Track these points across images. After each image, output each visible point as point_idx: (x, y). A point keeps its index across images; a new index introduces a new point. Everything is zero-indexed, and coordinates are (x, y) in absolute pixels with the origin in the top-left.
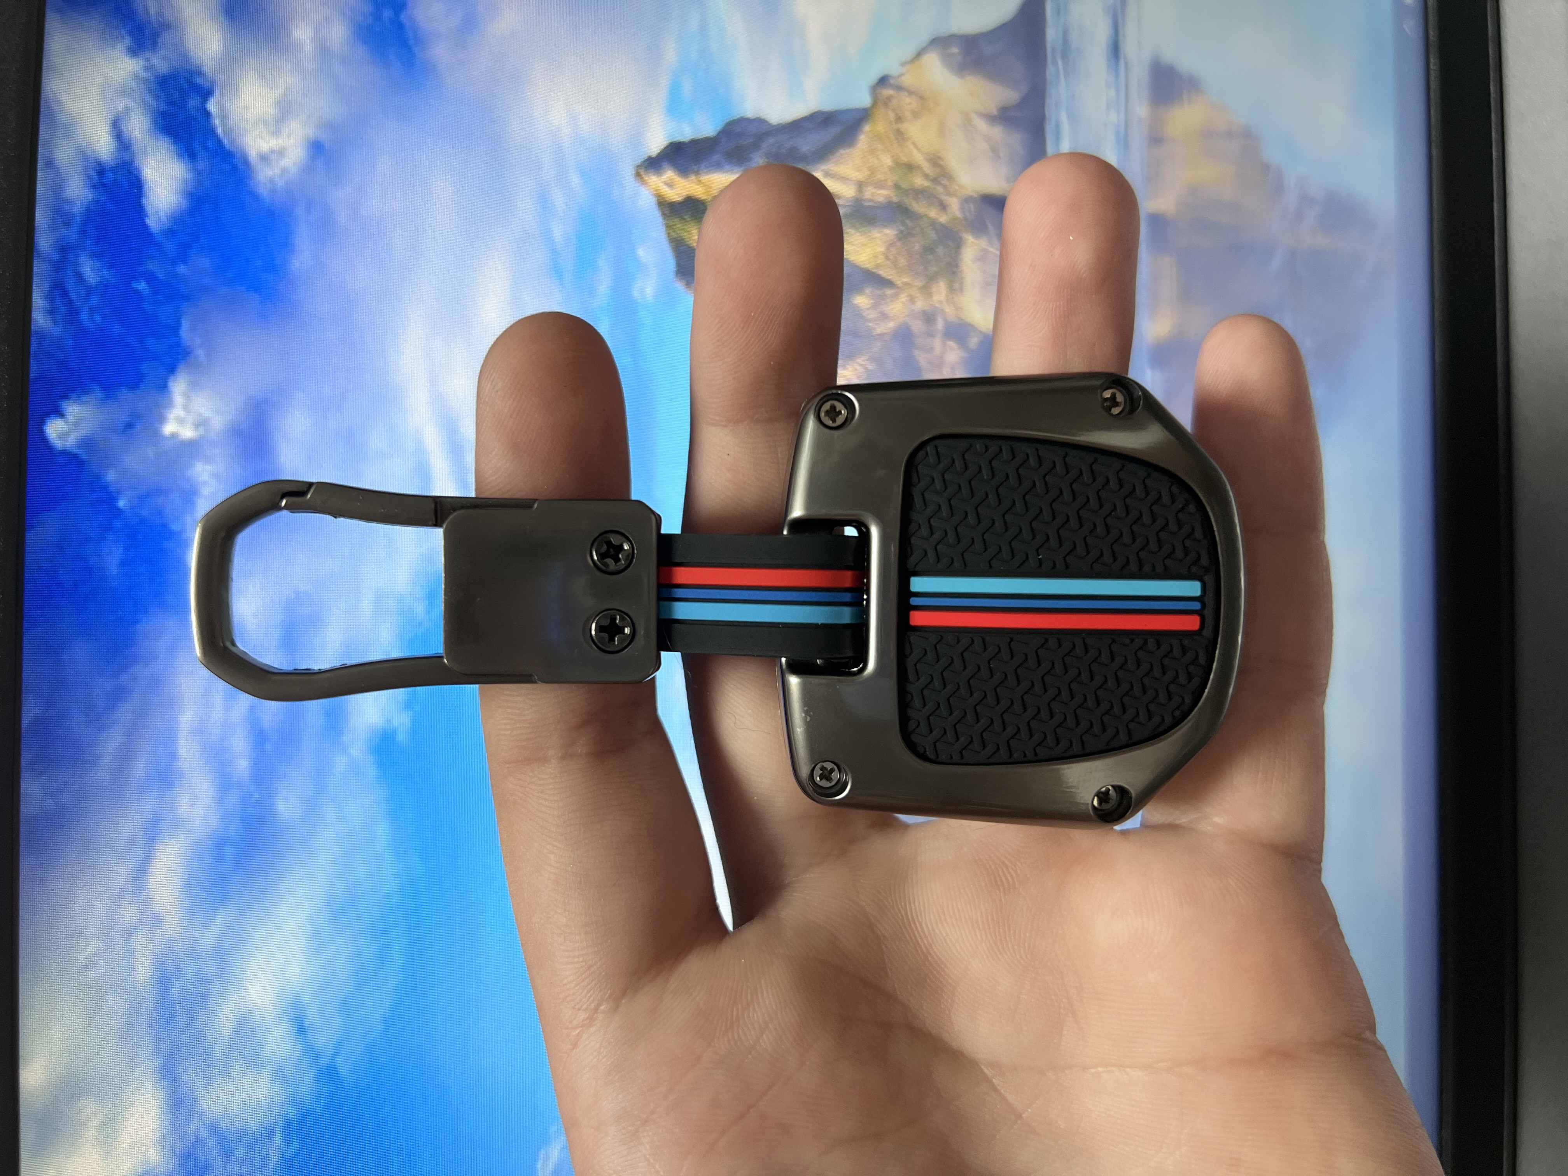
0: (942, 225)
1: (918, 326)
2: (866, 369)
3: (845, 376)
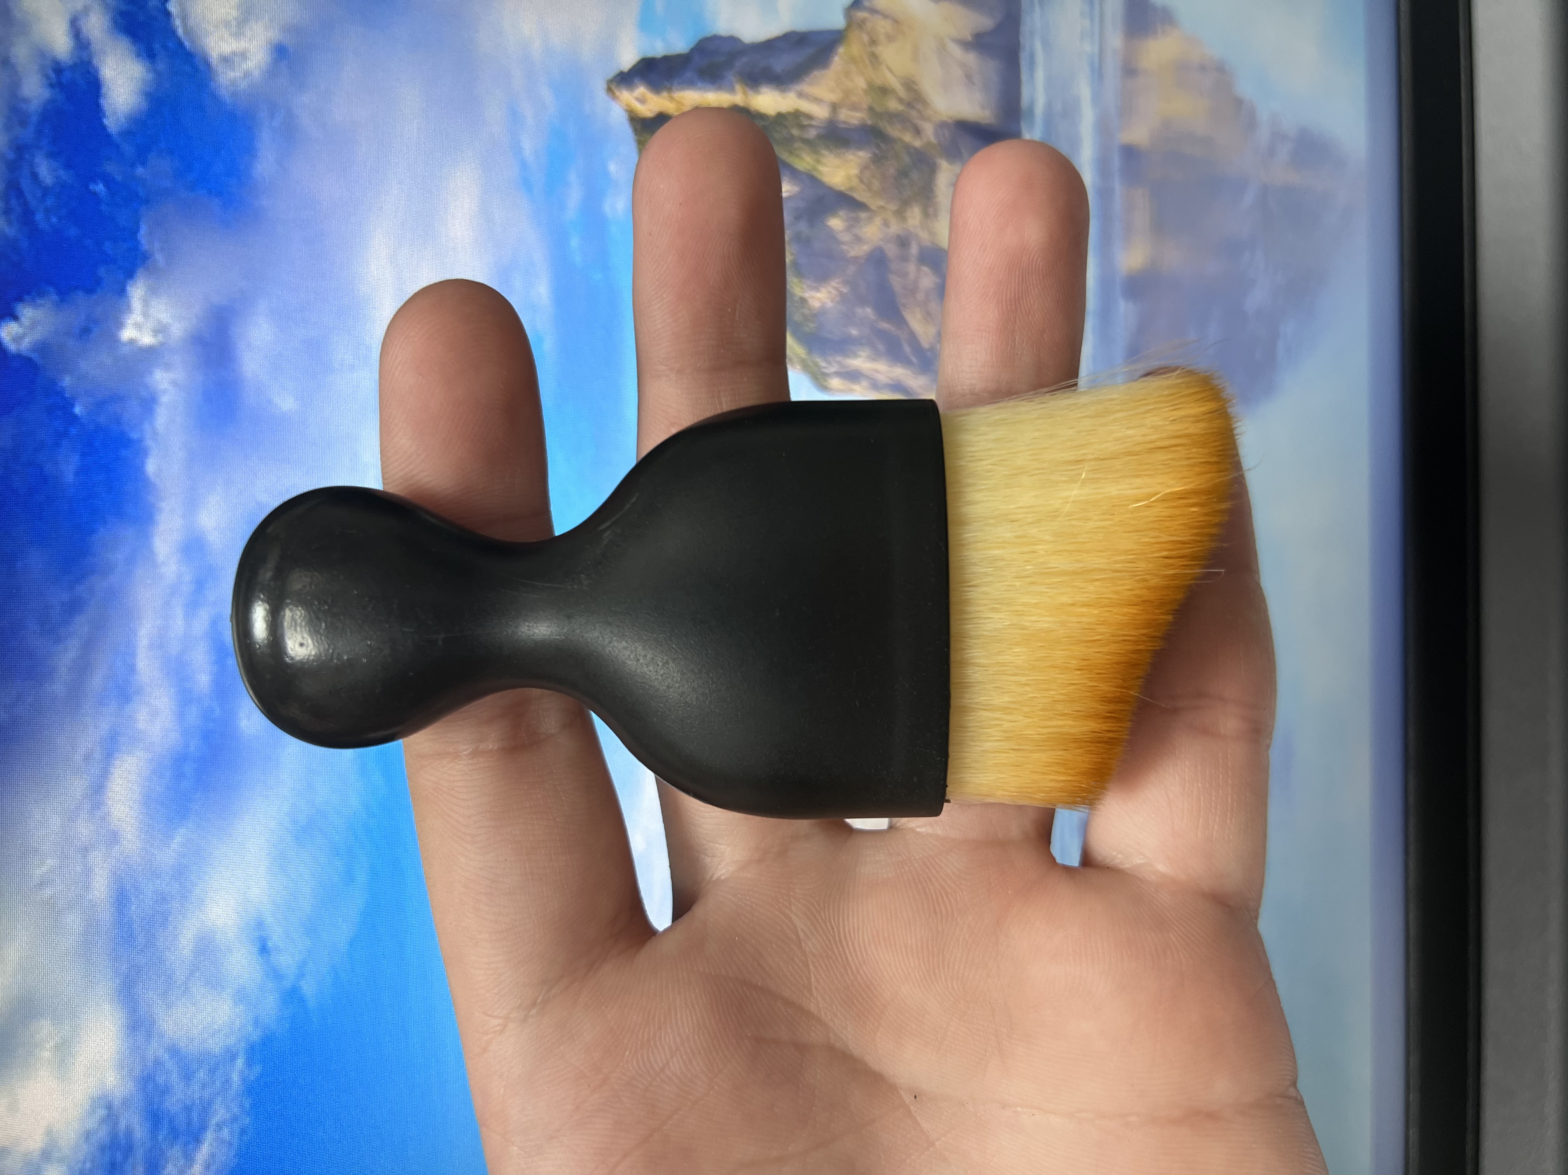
0: (916, 149)
1: (891, 250)
2: (840, 293)
3: (819, 299)
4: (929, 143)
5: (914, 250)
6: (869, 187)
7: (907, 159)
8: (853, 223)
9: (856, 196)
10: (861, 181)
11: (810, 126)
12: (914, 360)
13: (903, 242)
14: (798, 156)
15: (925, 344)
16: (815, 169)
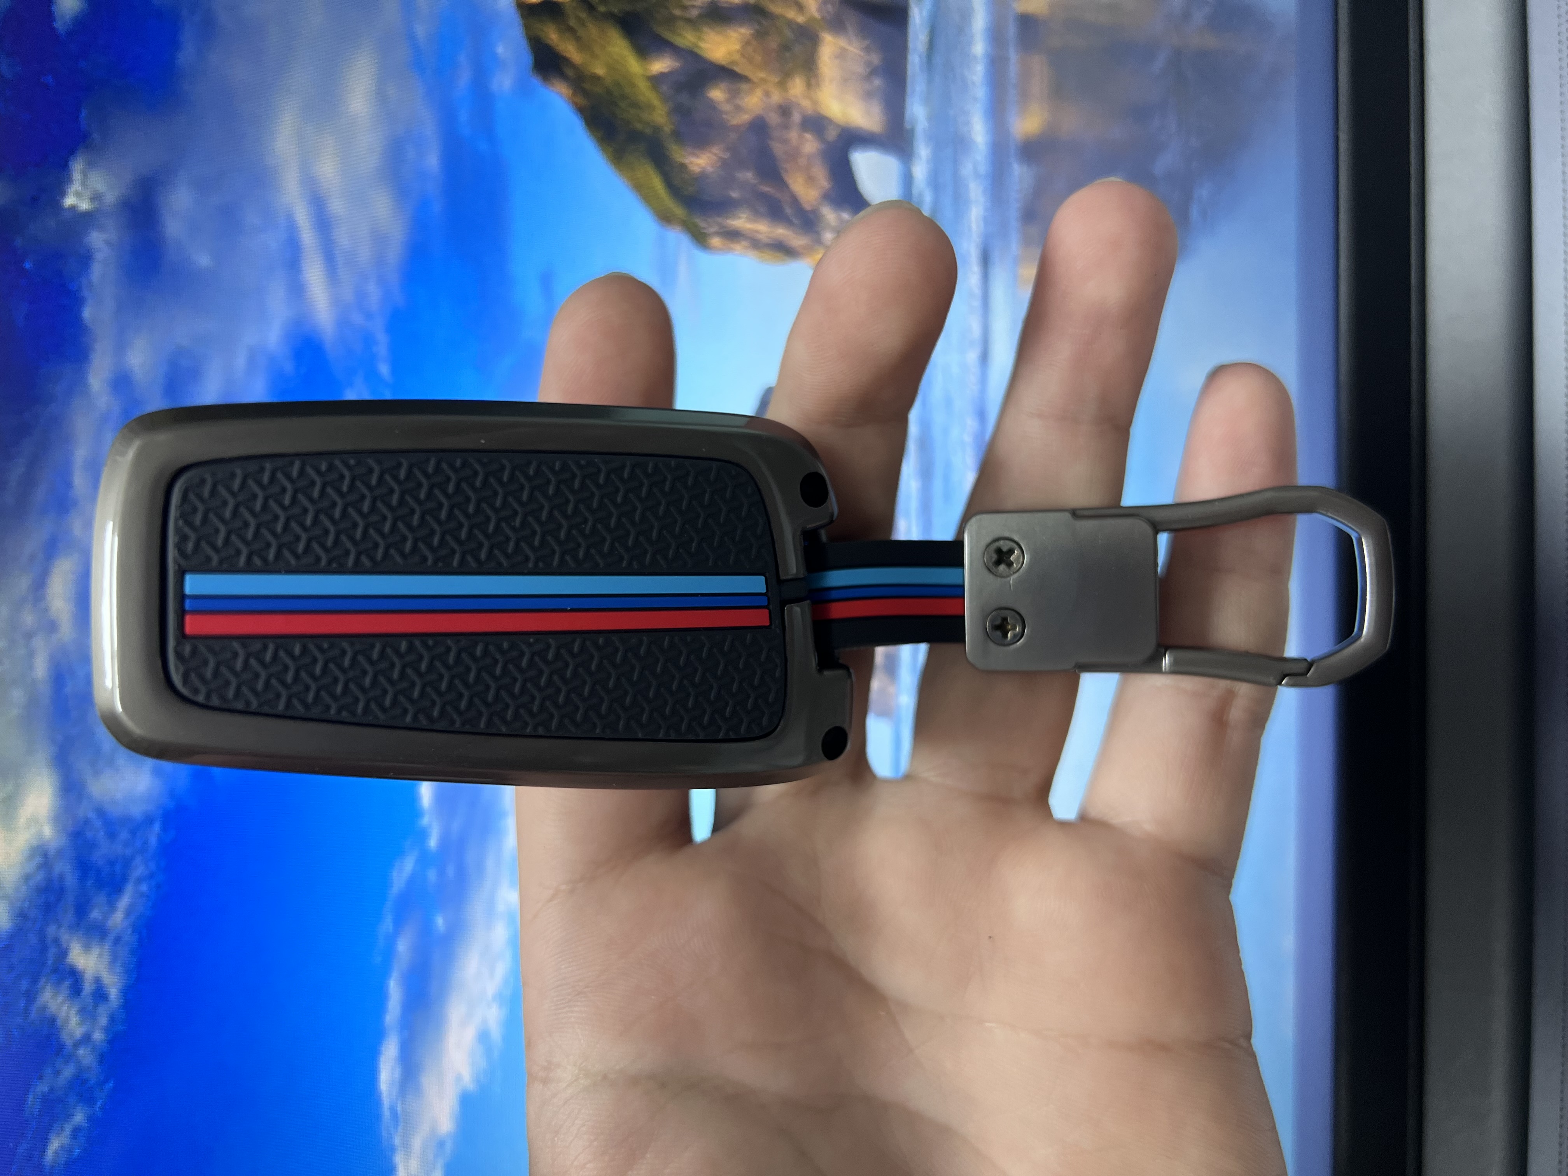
0: (800, 26)
1: (774, 119)
2: (721, 158)
3: (699, 165)
4: (813, 19)
5: (796, 117)
6: (751, 61)
7: (788, 33)
8: (734, 95)
9: (737, 69)
10: (743, 56)
11: (693, 6)
12: (795, 221)
13: (785, 110)
14: (680, 35)
15: (808, 207)
16: (697, 46)
